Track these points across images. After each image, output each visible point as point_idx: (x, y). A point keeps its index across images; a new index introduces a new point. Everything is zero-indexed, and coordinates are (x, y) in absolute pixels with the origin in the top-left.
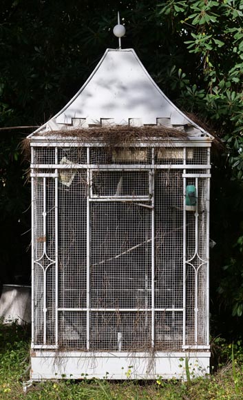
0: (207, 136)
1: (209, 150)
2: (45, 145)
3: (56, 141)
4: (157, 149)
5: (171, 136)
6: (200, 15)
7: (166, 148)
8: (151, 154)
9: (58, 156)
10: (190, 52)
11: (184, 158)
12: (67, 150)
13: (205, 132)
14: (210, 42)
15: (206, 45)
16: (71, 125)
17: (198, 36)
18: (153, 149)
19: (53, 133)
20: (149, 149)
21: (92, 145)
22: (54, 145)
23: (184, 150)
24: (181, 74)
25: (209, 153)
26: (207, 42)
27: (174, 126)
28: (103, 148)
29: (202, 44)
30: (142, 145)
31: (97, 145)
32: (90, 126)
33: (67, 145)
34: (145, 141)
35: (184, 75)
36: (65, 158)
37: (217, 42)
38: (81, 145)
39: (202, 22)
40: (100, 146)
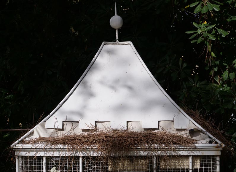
0: (216, 143)
1: (218, 159)
2: (32, 154)
3: (44, 150)
4: (159, 158)
5: (175, 143)
6: (202, 3)
7: (170, 156)
8: (152, 163)
9: (47, 167)
10: (192, 42)
11: (191, 167)
12: (57, 159)
13: (213, 138)
14: (214, 32)
15: (209, 35)
16: (63, 129)
17: (200, 25)
18: (155, 158)
19: (41, 140)
20: (150, 158)
21: (86, 154)
22: (42, 154)
23: (190, 159)
24: (182, 64)
25: (218, 163)
26: (210, 32)
27: (178, 130)
28: (98, 157)
29: (205, 34)
30: (142, 153)
31: (92, 154)
32: (83, 130)
33: (56, 154)
34: (146, 149)
35: (185, 65)
36: (54, 168)
37: (220, 31)
38: (73, 154)
39: (204, 11)
40: (95, 155)
